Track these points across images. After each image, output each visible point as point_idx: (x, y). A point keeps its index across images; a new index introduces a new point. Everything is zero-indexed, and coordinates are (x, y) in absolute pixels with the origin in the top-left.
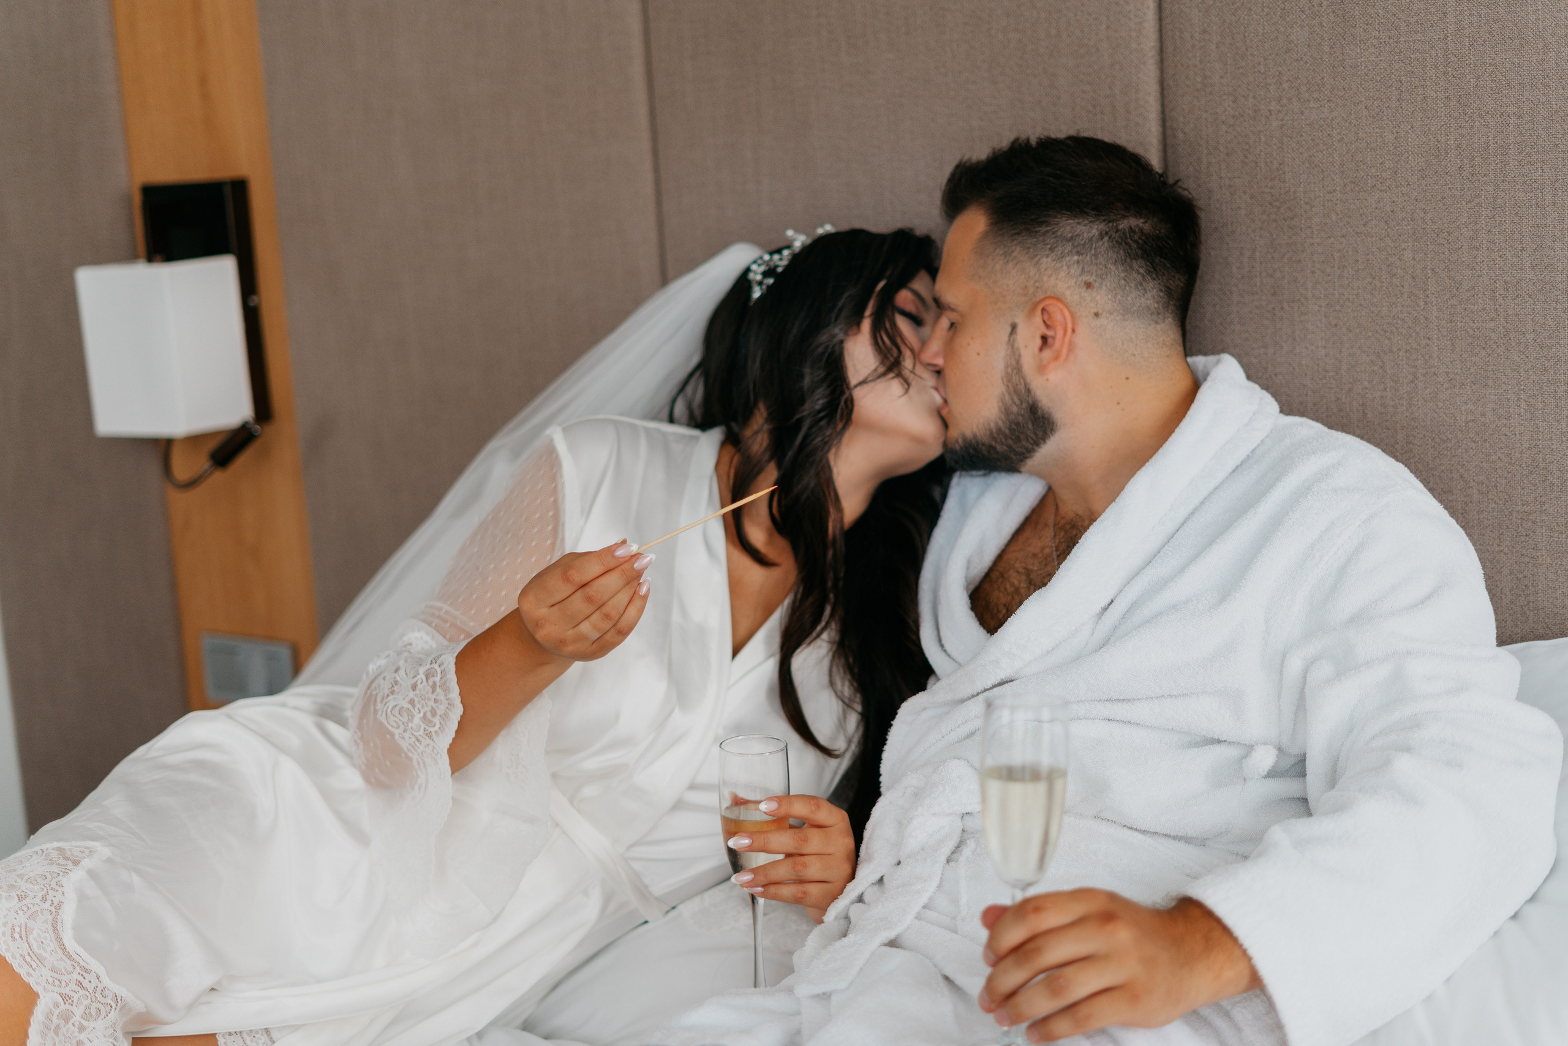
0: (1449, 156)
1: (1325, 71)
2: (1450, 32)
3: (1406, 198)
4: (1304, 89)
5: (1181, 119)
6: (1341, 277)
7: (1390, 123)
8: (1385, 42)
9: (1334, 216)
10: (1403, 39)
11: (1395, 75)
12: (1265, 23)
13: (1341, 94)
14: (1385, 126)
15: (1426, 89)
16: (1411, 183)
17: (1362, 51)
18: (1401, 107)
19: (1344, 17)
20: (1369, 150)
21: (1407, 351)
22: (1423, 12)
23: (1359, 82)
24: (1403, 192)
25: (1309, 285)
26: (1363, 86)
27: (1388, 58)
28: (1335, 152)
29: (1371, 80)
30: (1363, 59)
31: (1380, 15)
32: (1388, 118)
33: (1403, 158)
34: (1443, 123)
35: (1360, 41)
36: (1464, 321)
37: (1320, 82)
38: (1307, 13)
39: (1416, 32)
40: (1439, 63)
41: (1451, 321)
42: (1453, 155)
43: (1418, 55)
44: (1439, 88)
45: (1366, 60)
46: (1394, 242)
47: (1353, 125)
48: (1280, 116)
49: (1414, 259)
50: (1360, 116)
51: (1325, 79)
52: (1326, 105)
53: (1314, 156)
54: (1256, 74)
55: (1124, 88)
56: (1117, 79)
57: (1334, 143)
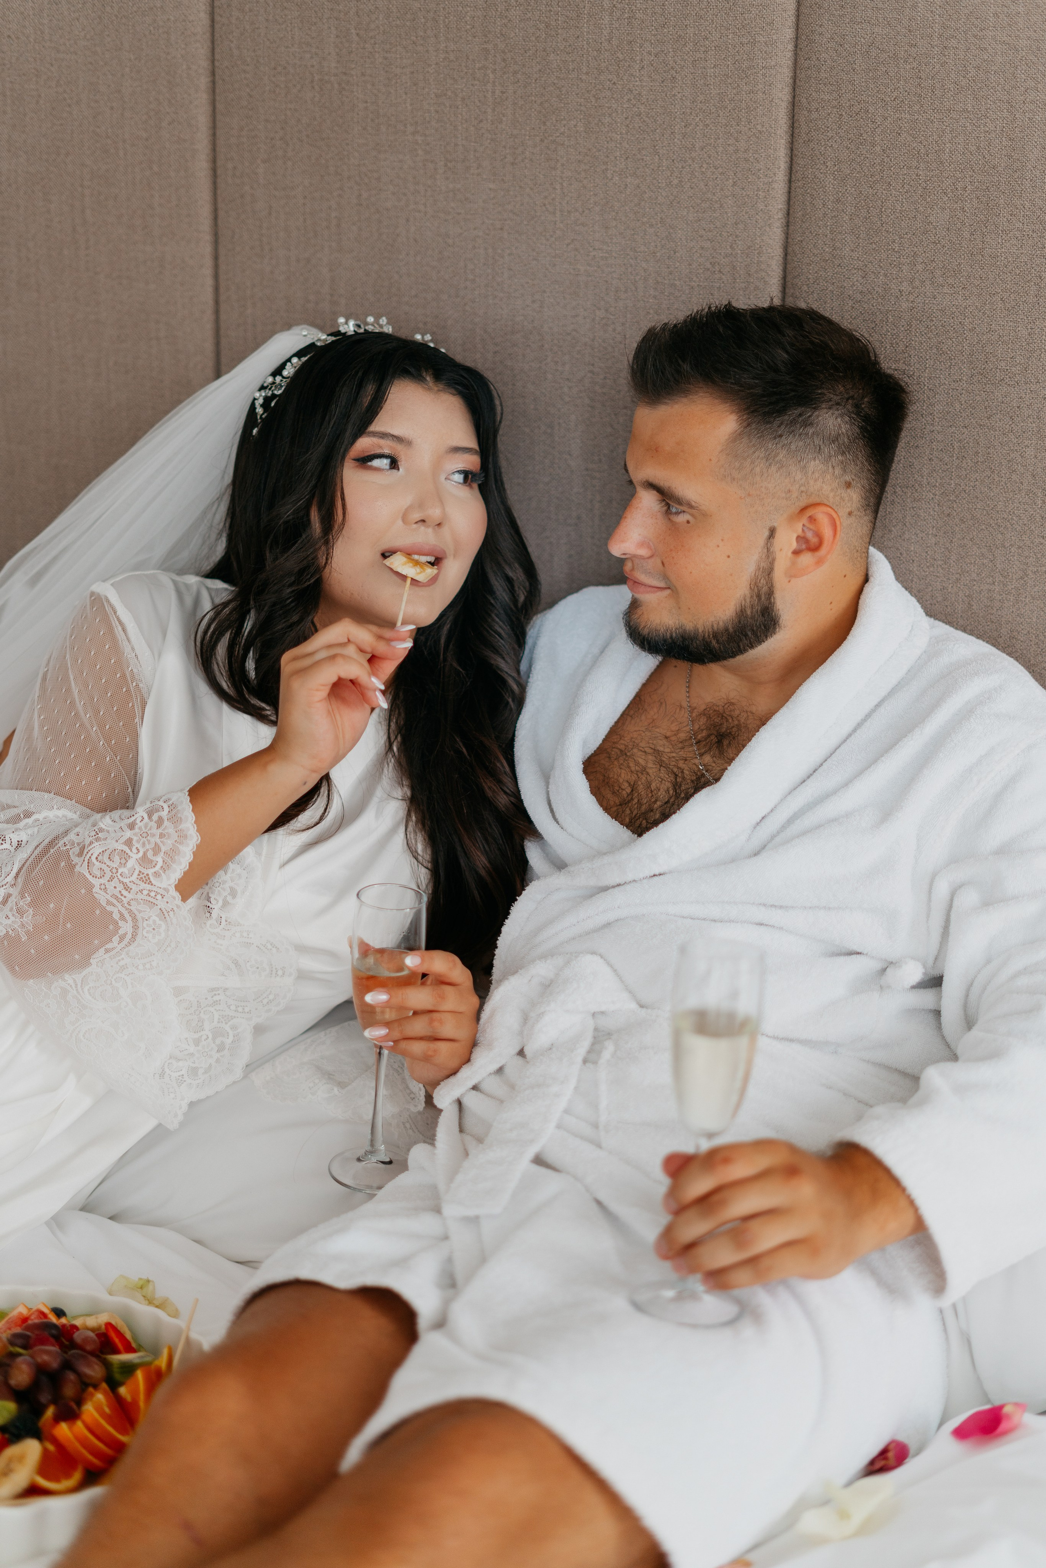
1: (963, 257)
4: (938, 273)
5: (805, 288)
6: (959, 467)
7: (1026, 318)
8: (1028, 235)
9: (957, 406)
11: (1035, 270)
12: (904, 200)
13: (977, 282)
14: (1020, 320)
17: (1004, 241)
18: (1038, 303)
19: (988, 204)
20: (1000, 343)
21: (1019, 547)
23: (998, 273)
25: (925, 472)
26: (1001, 277)
27: (1030, 252)
29: (1010, 273)
30: (1003, 250)
31: (1026, 207)
32: (1024, 313)
33: (1035, 355)
35: (1002, 231)
37: (956, 268)
38: (949, 196)
45: (1006, 251)
46: (1017, 438)
47: (986, 316)
48: (911, 298)
51: (962, 266)
52: (960, 293)
53: (943, 343)
54: (890, 252)
55: (747, 249)
56: (740, 239)
57: (965, 332)
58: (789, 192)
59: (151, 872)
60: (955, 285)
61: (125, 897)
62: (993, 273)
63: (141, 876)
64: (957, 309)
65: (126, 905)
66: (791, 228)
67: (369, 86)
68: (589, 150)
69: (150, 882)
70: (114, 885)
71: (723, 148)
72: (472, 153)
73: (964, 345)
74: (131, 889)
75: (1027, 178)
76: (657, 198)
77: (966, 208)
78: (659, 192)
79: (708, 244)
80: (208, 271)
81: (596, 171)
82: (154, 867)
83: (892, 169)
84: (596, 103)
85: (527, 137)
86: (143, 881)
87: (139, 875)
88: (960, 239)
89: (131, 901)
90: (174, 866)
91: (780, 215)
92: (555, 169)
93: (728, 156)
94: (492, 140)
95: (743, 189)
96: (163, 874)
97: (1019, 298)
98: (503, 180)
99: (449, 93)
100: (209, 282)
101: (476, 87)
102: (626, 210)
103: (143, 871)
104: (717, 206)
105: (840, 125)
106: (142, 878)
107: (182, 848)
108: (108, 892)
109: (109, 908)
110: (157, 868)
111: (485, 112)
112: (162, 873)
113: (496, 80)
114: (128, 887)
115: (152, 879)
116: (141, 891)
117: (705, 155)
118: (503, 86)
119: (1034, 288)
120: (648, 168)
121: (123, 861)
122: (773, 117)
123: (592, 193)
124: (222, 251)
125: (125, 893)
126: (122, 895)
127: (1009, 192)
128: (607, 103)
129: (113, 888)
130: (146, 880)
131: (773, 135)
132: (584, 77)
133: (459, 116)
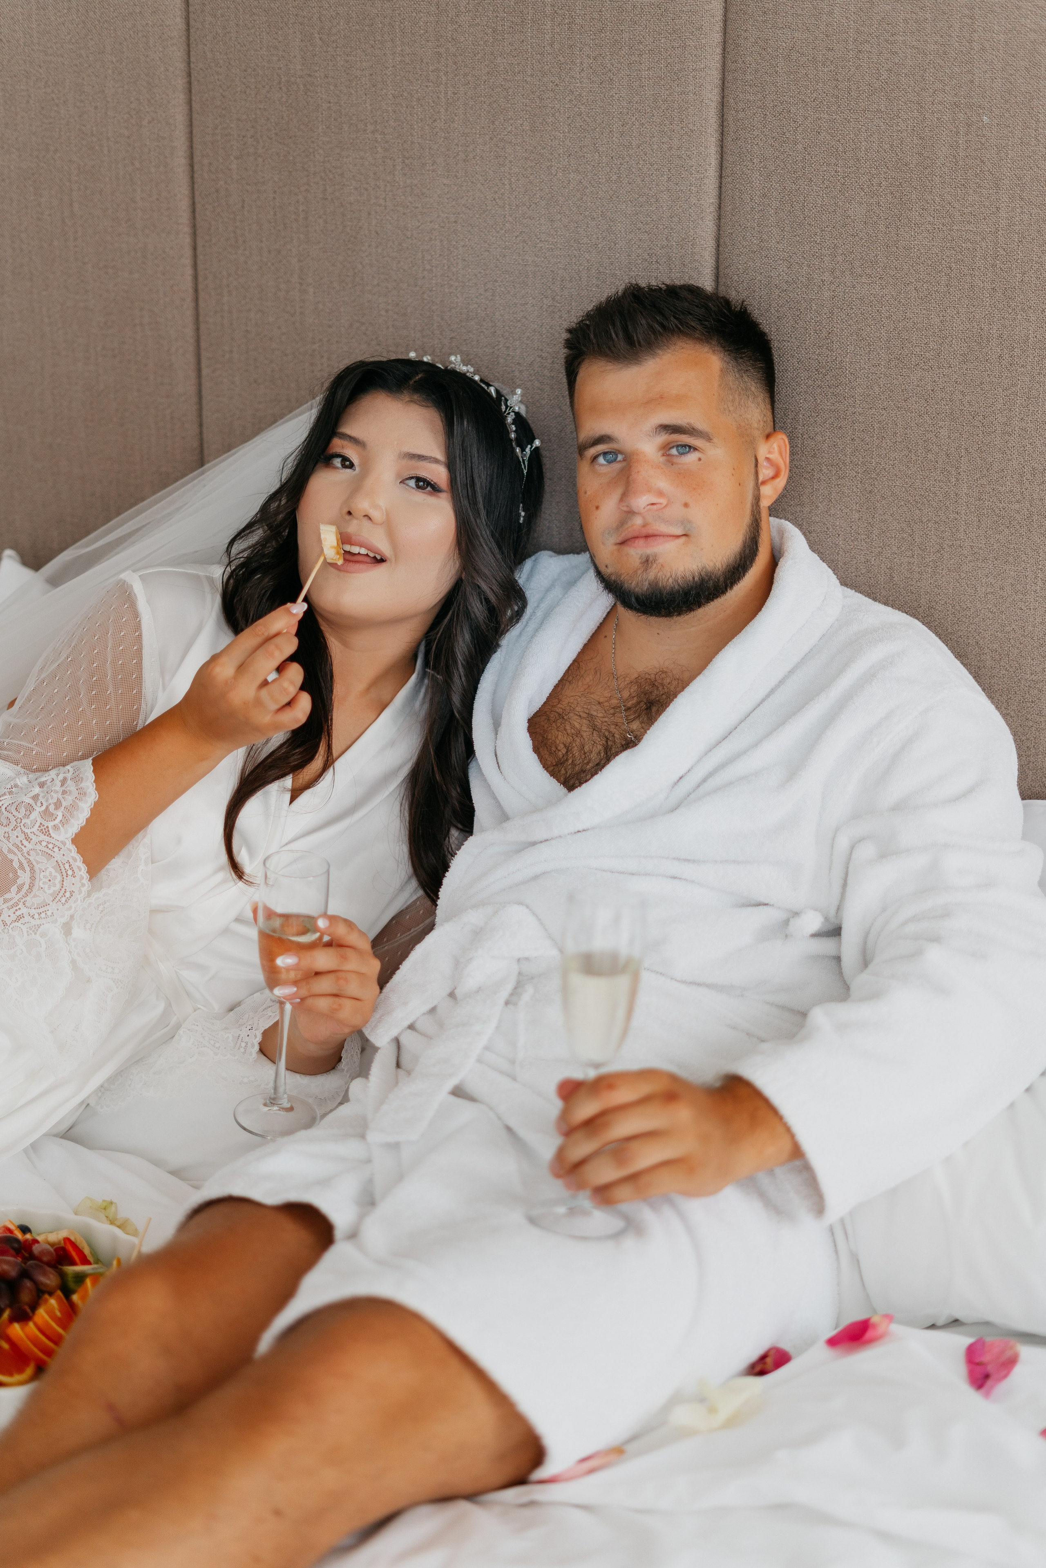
0: (990, 344)
1: (879, 249)
2: (1001, 226)
3: (947, 379)
4: (857, 264)
6: (879, 447)
7: (938, 307)
8: (939, 228)
9: (876, 389)
10: (956, 228)
12: (824, 195)
13: (892, 273)
14: (932, 308)
15: (973, 278)
16: (952, 366)
17: (916, 234)
18: (949, 293)
19: (901, 199)
20: (915, 329)
21: (936, 522)
22: (977, 203)
23: (911, 264)
24: (945, 374)
25: (849, 451)
26: (914, 268)
27: (940, 244)
28: (882, 327)
30: (916, 242)
32: (936, 302)
33: (946, 341)
34: (987, 312)
35: (914, 224)
36: (991, 500)
37: (873, 259)
38: (866, 191)
39: (969, 223)
40: (989, 255)
41: (980, 499)
42: (994, 344)
43: (969, 245)
44: (987, 278)
45: (919, 243)
46: (932, 419)
47: (901, 304)
48: (833, 287)
49: (949, 437)
50: (909, 296)
51: (879, 257)
52: (877, 282)
53: (862, 330)
54: (812, 244)
55: (681, 241)
56: (675, 231)
57: (883, 319)
58: (720, 187)
59: (50, 824)
60: (872, 276)
61: (25, 847)
62: (907, 264)
63: (42, 828)
64: (875, 297)
65: (25, 854)
66: (723, 220)
67: (332, 88)
68: (535, 148)
69: (50, 834)
70: (16, 835)
71: (658, 145)
72: (427, 150)
73: (882, 331)
74: (31, 839)
75: (937, 174)
76: (598, 193)
77: (882, 203)
78: (599, 187)
79: (645, 237)
80: (187, 261)
81: (541, 168)
82: (54, 820)
83: (813, 166)
84: (540, 103)
85: (478, 136)
86: (43, 833)
87: (40, 827)
88: (876, 232)
89: (31, 851)
90: (72, 820)
91: (712, 209)
92: (503, 165)
93: (662, 153)
94: (445, 138)
95: (677, 184)
96: (61, 828)
97: (932, 288)
98: (456, 176)
99: (405, 94)
100: (189, 271)
101: (430, 89)
102: (570, 204)
103: (43, 823)
104: (652, 200)
105: (764, 124)
106: (42, 830)
107: (81, 804)
108: (10, 840)
109: (10, 856)
110: (57, 821)
111: (439, 112)
112: (60, 826)
113: (449, 82)
114: (29, 838)
115: (51, 832)
116: (40, 842)
117: (642, 152)
118: (454, 87)
119: (945, 278)
120: (589, 164)
121: (28, 813)
122: (704, 117)
123: (538, 188)
124: (200, 242)
125: (25, 842)
126: (22, 845)
127: (921, 188)
128: (550, 103)
129: (15, 837)
130: (46, 832)
131: (704, 133)
132: (529, 79)
133: (415, 115)
